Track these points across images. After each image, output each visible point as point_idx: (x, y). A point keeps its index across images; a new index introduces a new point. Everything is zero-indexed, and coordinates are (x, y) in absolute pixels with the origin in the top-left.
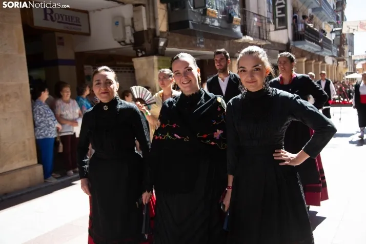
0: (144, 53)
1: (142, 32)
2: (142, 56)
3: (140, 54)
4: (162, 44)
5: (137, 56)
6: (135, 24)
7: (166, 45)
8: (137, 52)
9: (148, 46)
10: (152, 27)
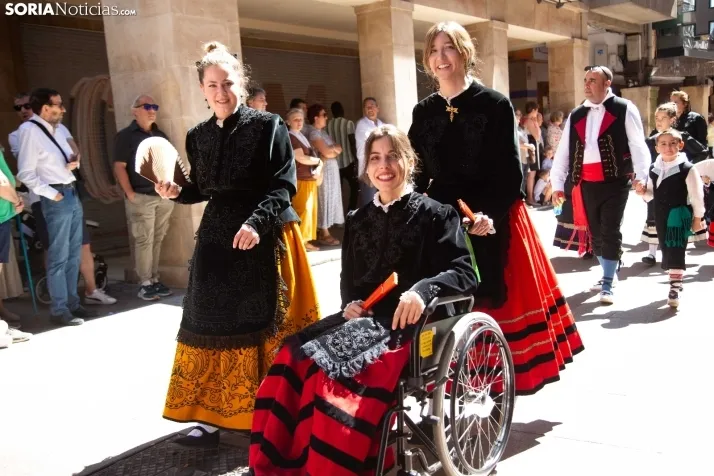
0: (636, 83)
1: (638, 61)
2: (634, 86)
3: (631, 85)
4: (653, 73)
5: (627, 87)
6: (629, 53)
7: (656, 74)
8: (628, 82)
9: (641, 75)
10: (645, 56)
